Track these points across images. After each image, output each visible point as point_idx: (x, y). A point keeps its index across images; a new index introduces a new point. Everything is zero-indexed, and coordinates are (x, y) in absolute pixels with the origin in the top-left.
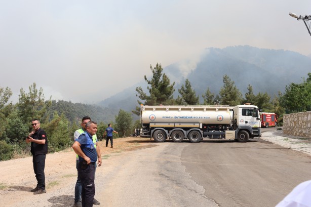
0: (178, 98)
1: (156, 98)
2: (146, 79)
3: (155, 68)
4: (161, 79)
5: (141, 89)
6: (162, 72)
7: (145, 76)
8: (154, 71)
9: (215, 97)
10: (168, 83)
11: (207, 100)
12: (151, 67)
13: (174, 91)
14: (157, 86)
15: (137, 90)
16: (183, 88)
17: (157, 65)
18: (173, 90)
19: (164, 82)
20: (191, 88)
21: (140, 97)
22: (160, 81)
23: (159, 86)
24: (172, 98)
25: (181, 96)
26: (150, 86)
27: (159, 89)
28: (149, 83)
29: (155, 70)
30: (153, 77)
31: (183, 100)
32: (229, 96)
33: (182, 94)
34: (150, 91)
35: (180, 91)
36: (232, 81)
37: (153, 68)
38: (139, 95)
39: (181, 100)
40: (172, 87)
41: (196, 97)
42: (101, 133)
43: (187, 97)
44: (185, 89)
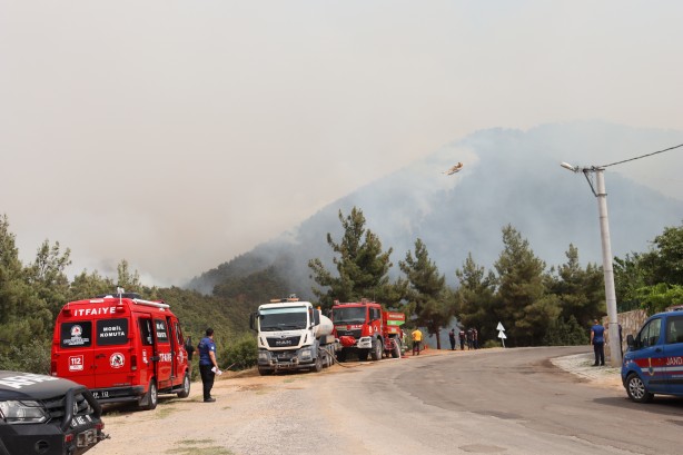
0: (400, 281)
1: (352, 283)
2: (329, 240)
3: (349, 218)
4: (362, 240)
5: (319, 264)
6: (364, 227)
7: (329, 235)
8: (346, 225)
9: (486, 274)
10: (378, 251)
11: (466, 283)
12: (340, 215)
13: (391, 265)
14: (354, 256)
15: (311, 266)
16: (409, 259)
17: (354, 211)
18: (387, 265)
19: (370, 249)
20: (428, 257)
21: (318, 279)
22: (360, 244)
23: (358, 256)
24: (386, 281)
25: (405, 277)
26: (339, 256)
27: (358, 263)
28: (336, 249)
29: (349, 222)
30: (346, 236)
31: (410, 284)
32: (515, 271)
33: (407, 271)
34: (339, 268)
35: (402, 266)
36: (523, 238)
37: (345, 216)
38: (316, 275)
39: (405, 285)
40: (386, 258)
41: (440, 277)
42: (245, 356)
43: (418, 279)
44: (416, 260)
